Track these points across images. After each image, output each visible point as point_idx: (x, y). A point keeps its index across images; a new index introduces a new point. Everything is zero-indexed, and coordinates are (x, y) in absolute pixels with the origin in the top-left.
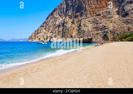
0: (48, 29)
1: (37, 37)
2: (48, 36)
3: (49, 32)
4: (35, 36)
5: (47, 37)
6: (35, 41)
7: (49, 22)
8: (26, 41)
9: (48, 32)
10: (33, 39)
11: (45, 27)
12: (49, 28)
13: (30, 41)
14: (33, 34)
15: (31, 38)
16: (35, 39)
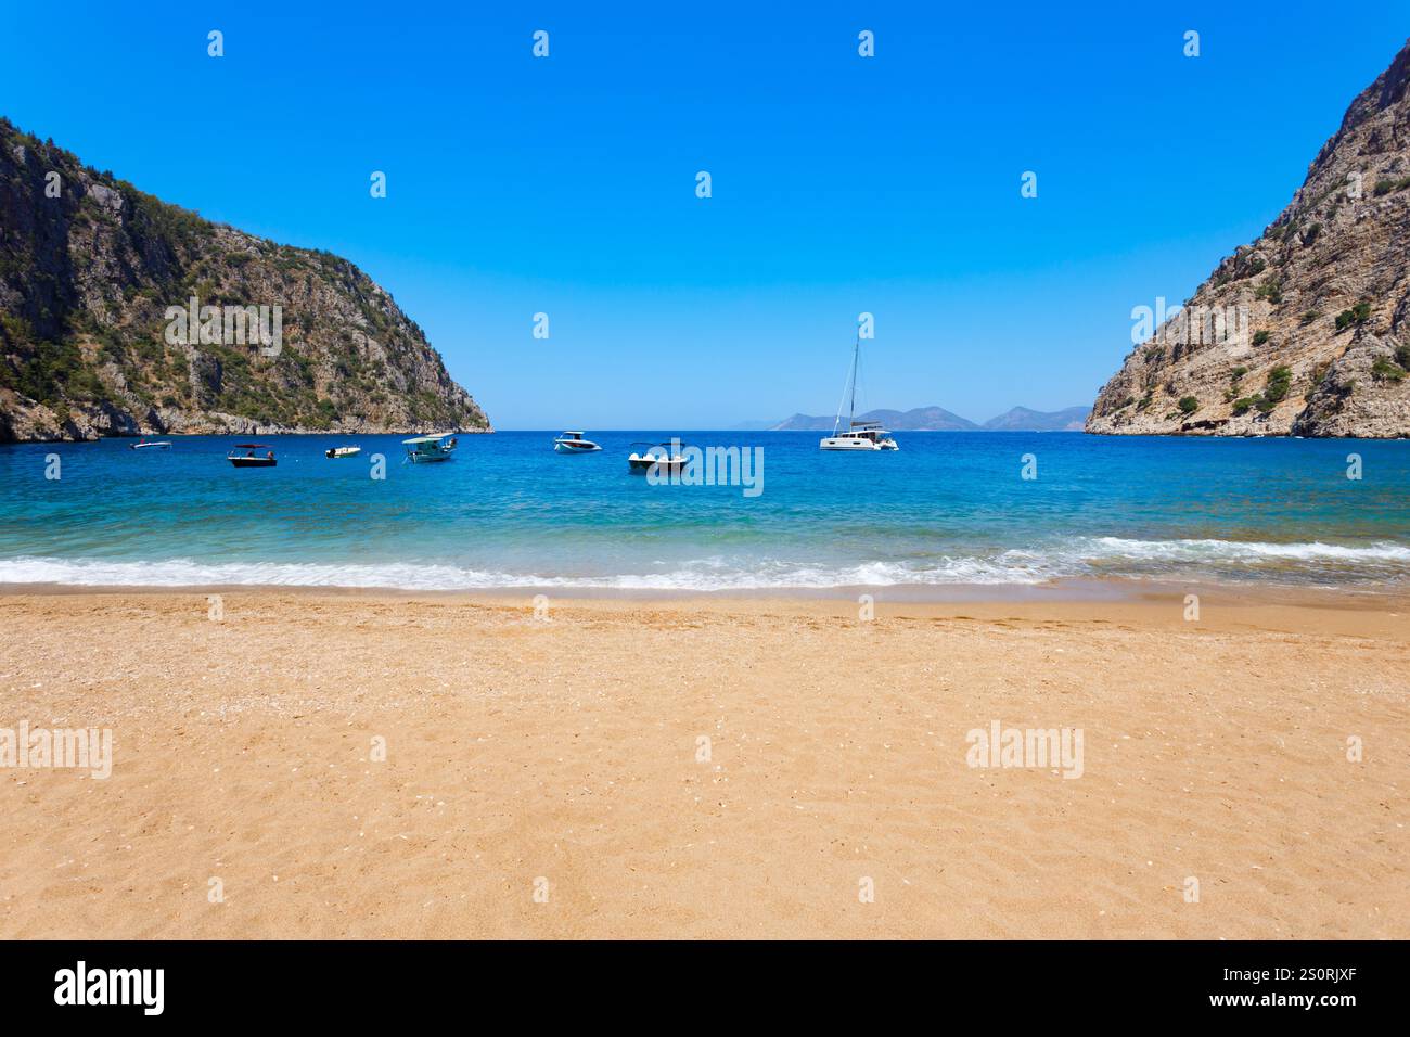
0: (1314, 286)
1: (1170, 390)
2: (1299, 369)
3: (1317, 325)
4: (1150, 384)
5: (1279, 379)
6: (1145, 424)
7: (1324, 207)
8: (1077, 426)
9: (1310, 319)
10: (1131, 409)
11: (1269, 270)
12: (1316, 275)
13: (1104, 425)
14: (1138, 363)
15: (1114, 400)
16: (1144, 405)
